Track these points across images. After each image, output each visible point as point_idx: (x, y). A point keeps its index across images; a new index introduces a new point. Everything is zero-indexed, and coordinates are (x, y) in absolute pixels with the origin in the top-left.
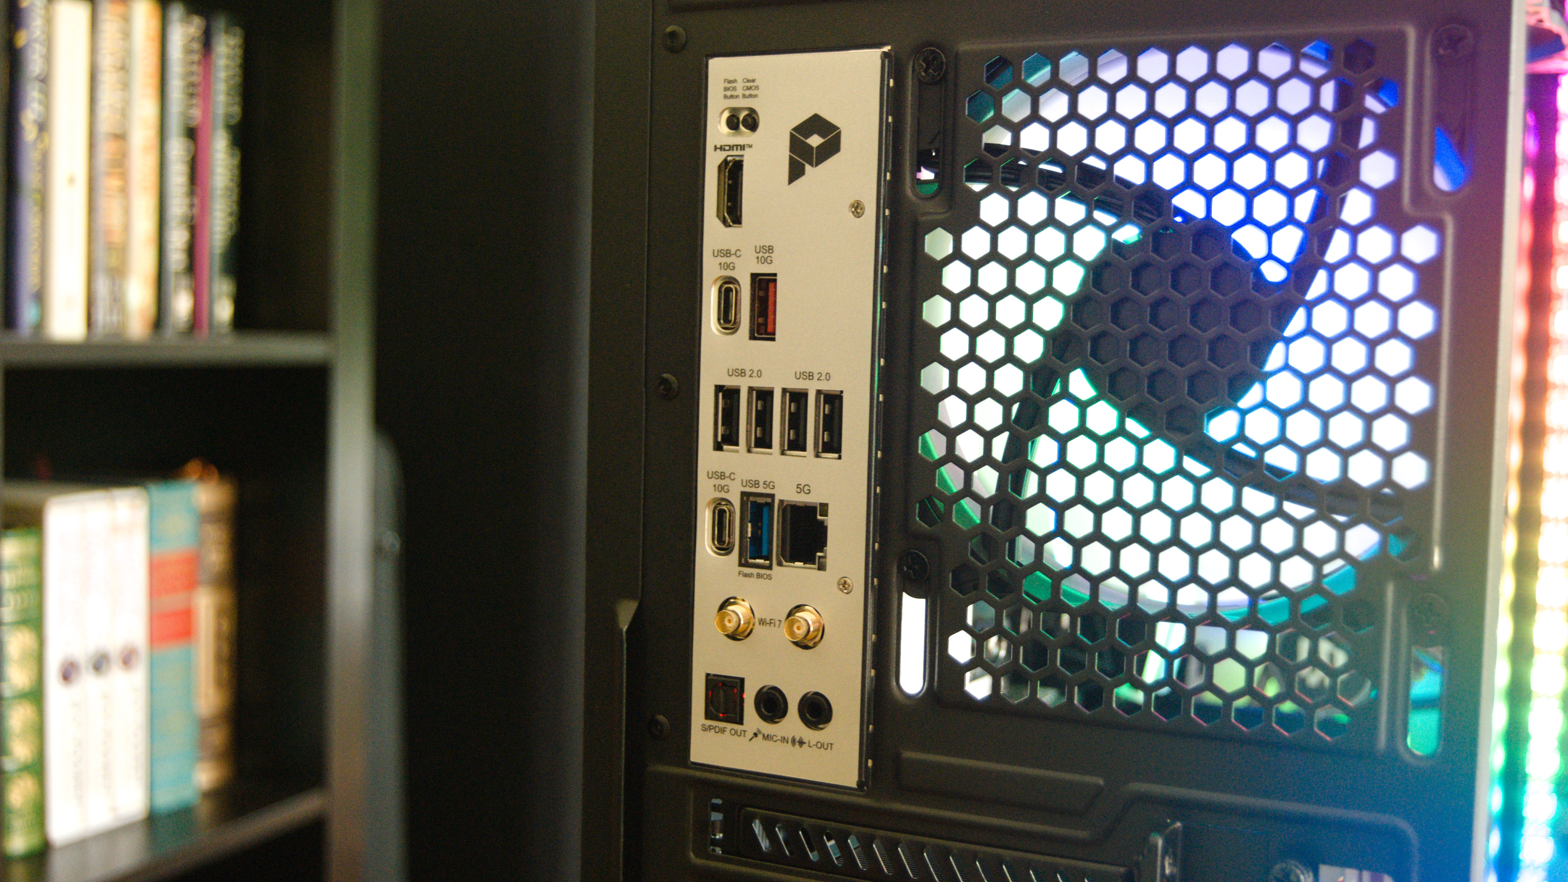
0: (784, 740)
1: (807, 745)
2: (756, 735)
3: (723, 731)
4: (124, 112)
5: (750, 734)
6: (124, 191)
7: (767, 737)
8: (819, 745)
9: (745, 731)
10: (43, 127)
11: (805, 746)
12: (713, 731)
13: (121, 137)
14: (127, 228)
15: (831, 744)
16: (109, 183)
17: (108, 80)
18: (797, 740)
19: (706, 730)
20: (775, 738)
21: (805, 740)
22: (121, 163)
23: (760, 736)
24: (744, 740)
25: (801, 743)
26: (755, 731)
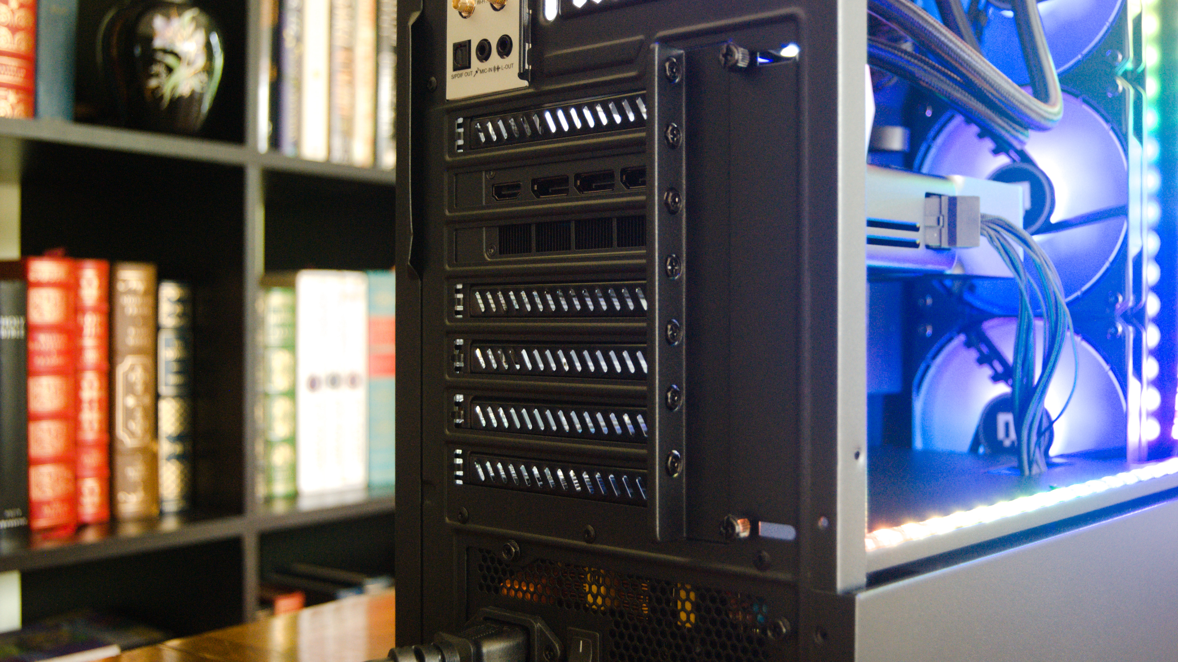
0: (490, 70)
1: (501, 69)
2: (477, 72)
3: (461, 75)
4: (352, 33)
5: (474, 73)
6: (351, 83)
7: (483, 71)
8: (507, 67)
9: (471, 72)
10: (299, 39)
11: (500, 70)
12: (457, 77)
13: (349, 49)
14: (352, 106)
15: (512, 64)
16: (341, 78)
17: (341, 14)
18: (496, 68)
19: (453, 78)
20: (486, 71)
21: (500, 66)
22: (349, 65)
23: (479, 72)
24: (471, 77)
25: (498, 68)
26: (477, 70)
